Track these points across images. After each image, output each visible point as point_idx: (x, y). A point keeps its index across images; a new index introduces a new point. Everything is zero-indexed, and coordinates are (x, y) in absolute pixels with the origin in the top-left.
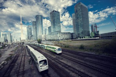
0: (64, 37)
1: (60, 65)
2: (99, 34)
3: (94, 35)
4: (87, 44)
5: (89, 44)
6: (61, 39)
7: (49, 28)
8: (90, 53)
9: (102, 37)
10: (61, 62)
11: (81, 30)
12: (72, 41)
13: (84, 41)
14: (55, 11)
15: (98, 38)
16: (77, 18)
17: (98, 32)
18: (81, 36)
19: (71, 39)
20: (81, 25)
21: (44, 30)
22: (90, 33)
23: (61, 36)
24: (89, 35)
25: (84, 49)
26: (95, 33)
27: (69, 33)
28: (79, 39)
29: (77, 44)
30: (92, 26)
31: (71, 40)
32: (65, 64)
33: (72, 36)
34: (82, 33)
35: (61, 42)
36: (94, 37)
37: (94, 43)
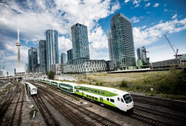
0: (95, 68)
1: (87, 118)
2: (149, 64)
3: (141, 64)
4: (133, 79)
5: (135, 79)
6: (90, 70)
7: (70, 52)
8: (137, 94)
9: (154, 68)
10: (89, 111)
11: (122, 56)
12: (108, 74)
13: (128, 74)
14: (80, 25)
15: (149, 69)
16: (115, 37)
17: (148, 59)
18: (122, 65)
19: (106, 70)
20: (121, 48)
21: (60, 55)
22: (136, 61)
23: (90, 66)
24: (134, 65)
25: (127, 87)
26: (143, 62)
27: (103, 61)
28: (119, 70)
29: (117, 78)
30: (138, 51)
31: (106, 73)
32: (96, 115)
33: (108, 66)
34: (124, 61)
35: (90, 76)
36: (142, 67)
37: (142, 78)
